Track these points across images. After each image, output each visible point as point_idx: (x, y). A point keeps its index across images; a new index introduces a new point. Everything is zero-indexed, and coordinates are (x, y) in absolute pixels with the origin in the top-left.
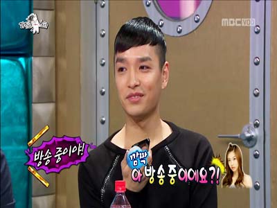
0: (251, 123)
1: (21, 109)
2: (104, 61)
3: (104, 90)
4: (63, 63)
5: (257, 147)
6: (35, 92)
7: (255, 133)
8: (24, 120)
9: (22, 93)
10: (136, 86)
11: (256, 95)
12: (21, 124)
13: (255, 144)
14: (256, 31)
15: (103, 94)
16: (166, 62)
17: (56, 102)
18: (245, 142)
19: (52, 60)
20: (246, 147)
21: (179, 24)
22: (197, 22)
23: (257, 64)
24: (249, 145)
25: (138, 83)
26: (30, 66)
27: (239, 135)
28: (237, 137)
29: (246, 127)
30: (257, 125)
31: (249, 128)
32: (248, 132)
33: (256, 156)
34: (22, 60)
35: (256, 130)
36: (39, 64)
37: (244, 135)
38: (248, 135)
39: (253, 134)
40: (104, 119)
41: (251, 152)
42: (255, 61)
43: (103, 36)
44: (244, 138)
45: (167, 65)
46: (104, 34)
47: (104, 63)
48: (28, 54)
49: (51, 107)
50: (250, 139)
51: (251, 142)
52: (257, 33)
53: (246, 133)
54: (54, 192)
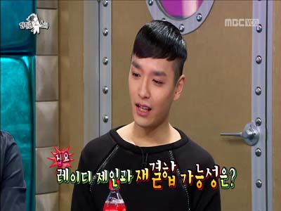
0: (253, 121)
1: (24, 107)
2: (107, 60)
3: (106, 89)
4: (66, 62)
5: (259, 145)
6: (39, 90)
7: (257, 131)
8: (27, 118)
9: (25, 91)
10: (146, 98)
11: (258, 94)
12: (25, 122)
13: (257, 142)
14: (258, 29)
15: (106, 92)
16: (182, 76)
17: (59, 101)
18: (247, 140)
19: (55, 59)
20: (248, 144)
21: (181, 22)
22: (199, 21)
23: (259, 62)
24: (251, 143)
25: (148, 96)
26: (33, 64)
27: (241, 133)
28: (239, 136)
29: (248, 125)
30: (259, 124)
31: (251, 126)
32: (250, 130)
33: (258, 154)
34: (25, 58)
35: (258, 128)
36: (42, 62)
37: (246, 133)
38: (250, 133)
39: (255, 132)
40: (107, 117)
41: (253, 149)
42: (257, 59)
43: (106, 35)
44: (246, 136)
45: (183, 78)
46: (107, 33)
47: (107, 62)
48: (31, 54)
49: (54, 105)
50: (252, 137)
52: (259, 31)
53: (248, 131)
54: (57, 189)
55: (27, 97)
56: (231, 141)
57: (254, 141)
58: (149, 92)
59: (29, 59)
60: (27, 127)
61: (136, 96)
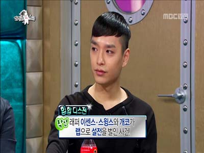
0: (182, 86)
1: (18, 76)
2: (77, 42)
3: (77, 63)
4: (48, 44)
5: (185, 103)
6: (28, 64)
7: (184, 93)
8: (20, 84)
9: (19, 65)
10: (102, 64)
11: (185, 67)
12: (18, 87)
13: (184, 101)
14: (185, 21)
15: (76, 65)
16: (128, 49)
17: (43, 71)
18: (177, 100)
19: (40, 42)
20: (177, 103)
21: (130, 16)
22: (143, 15)
23: (185, 44)
24: (180, 102)
25: (103, 63)
26: (24, 45)
27: (173, 95)
28: (171, 96)
29: (178, 89)
30: (185, 88)
31: (180, 90)
32: (179, 93)
33: (185, 110)
34: (19, 42)
35: (185, 91)
36: (31, 44)
37: (176, 95)
38: (179, 95)
39: (183, 94)
40: (77, 83)
41: (181, 106)
42: (184, 42)
43: (76, 25)
44: (176, 97)
45: (128, 51)
46: (77, 23)
47: (77, 44)
48: (23, 38)
49: (39, 75)
50: (181, 98)
51: (181, 100)
52: (185, 22)
53: (177, 93)
54: (42, 135)
55: (20, 69)
56: (166, 101)
57: (182, 100)
58: (104, 60)
59: (21, 42)
60: (20, 91)
61: (96, 64)
